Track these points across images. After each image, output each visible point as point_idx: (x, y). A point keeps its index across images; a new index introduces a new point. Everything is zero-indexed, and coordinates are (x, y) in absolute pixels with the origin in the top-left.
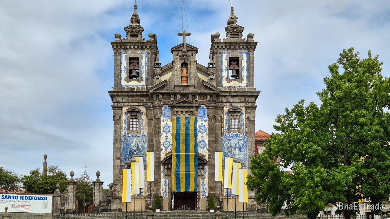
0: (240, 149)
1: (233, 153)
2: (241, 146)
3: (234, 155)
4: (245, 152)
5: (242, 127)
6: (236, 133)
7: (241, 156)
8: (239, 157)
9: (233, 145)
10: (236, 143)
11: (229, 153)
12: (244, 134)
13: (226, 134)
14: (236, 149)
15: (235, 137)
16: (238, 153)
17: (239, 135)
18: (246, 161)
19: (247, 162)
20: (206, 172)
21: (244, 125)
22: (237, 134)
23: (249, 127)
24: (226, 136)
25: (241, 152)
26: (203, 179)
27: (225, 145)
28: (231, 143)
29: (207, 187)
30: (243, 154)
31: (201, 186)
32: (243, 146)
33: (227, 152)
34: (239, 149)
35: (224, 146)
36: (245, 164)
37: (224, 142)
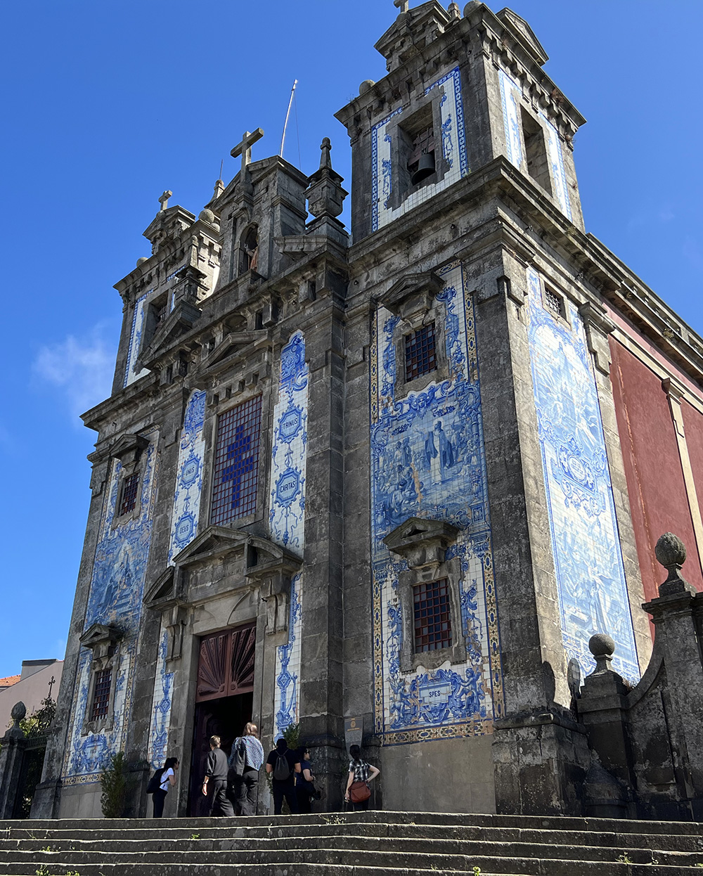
0: (449, 458)
1: (416, 486)
2: (453, 439)
3: (425, 490)
4: (469, 461)
5: (453, 350)
6: (426, 391)
7: (456, 485)
8: (445, 494)
9: (418, 447)
10: (431, 434)
11: (403, 490)
12: (460, 377)
13: (385, 410)
14: (432, 460)
15: (422, 410)
16: (439, 478)
17: (438, 394)
18: (478, 507)
19: (487, 512)
20: (298, 612)
21: (462, 337)
22: (433, 391)
23: (481, 334)
24: (389, 417)
25: (454, 469)
26: (285, 647)
27: (385, 461)
28: (407, 440)
29: (298, 687)
30: (462, 473)
31: (276, 686)
32: (459, 438)
33: (392, 488)
34: (444, 455)
35: (381, 464)
36: (477, 524)
37: (381, 448)
